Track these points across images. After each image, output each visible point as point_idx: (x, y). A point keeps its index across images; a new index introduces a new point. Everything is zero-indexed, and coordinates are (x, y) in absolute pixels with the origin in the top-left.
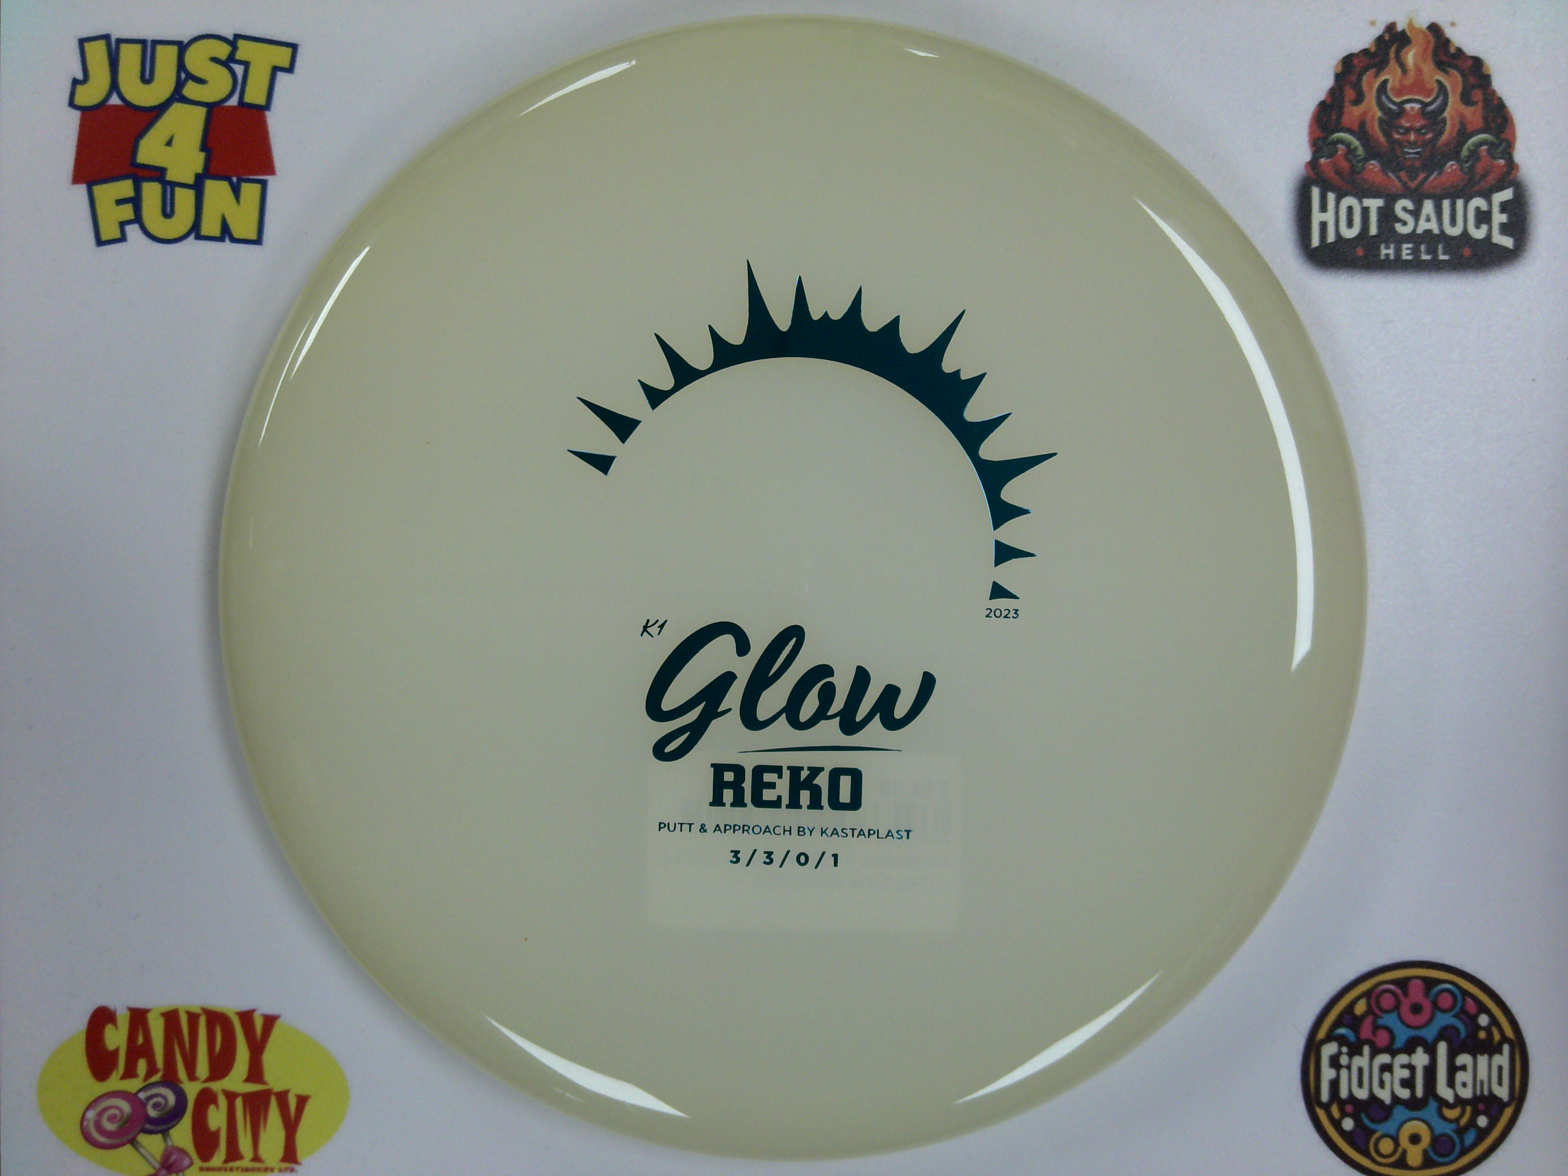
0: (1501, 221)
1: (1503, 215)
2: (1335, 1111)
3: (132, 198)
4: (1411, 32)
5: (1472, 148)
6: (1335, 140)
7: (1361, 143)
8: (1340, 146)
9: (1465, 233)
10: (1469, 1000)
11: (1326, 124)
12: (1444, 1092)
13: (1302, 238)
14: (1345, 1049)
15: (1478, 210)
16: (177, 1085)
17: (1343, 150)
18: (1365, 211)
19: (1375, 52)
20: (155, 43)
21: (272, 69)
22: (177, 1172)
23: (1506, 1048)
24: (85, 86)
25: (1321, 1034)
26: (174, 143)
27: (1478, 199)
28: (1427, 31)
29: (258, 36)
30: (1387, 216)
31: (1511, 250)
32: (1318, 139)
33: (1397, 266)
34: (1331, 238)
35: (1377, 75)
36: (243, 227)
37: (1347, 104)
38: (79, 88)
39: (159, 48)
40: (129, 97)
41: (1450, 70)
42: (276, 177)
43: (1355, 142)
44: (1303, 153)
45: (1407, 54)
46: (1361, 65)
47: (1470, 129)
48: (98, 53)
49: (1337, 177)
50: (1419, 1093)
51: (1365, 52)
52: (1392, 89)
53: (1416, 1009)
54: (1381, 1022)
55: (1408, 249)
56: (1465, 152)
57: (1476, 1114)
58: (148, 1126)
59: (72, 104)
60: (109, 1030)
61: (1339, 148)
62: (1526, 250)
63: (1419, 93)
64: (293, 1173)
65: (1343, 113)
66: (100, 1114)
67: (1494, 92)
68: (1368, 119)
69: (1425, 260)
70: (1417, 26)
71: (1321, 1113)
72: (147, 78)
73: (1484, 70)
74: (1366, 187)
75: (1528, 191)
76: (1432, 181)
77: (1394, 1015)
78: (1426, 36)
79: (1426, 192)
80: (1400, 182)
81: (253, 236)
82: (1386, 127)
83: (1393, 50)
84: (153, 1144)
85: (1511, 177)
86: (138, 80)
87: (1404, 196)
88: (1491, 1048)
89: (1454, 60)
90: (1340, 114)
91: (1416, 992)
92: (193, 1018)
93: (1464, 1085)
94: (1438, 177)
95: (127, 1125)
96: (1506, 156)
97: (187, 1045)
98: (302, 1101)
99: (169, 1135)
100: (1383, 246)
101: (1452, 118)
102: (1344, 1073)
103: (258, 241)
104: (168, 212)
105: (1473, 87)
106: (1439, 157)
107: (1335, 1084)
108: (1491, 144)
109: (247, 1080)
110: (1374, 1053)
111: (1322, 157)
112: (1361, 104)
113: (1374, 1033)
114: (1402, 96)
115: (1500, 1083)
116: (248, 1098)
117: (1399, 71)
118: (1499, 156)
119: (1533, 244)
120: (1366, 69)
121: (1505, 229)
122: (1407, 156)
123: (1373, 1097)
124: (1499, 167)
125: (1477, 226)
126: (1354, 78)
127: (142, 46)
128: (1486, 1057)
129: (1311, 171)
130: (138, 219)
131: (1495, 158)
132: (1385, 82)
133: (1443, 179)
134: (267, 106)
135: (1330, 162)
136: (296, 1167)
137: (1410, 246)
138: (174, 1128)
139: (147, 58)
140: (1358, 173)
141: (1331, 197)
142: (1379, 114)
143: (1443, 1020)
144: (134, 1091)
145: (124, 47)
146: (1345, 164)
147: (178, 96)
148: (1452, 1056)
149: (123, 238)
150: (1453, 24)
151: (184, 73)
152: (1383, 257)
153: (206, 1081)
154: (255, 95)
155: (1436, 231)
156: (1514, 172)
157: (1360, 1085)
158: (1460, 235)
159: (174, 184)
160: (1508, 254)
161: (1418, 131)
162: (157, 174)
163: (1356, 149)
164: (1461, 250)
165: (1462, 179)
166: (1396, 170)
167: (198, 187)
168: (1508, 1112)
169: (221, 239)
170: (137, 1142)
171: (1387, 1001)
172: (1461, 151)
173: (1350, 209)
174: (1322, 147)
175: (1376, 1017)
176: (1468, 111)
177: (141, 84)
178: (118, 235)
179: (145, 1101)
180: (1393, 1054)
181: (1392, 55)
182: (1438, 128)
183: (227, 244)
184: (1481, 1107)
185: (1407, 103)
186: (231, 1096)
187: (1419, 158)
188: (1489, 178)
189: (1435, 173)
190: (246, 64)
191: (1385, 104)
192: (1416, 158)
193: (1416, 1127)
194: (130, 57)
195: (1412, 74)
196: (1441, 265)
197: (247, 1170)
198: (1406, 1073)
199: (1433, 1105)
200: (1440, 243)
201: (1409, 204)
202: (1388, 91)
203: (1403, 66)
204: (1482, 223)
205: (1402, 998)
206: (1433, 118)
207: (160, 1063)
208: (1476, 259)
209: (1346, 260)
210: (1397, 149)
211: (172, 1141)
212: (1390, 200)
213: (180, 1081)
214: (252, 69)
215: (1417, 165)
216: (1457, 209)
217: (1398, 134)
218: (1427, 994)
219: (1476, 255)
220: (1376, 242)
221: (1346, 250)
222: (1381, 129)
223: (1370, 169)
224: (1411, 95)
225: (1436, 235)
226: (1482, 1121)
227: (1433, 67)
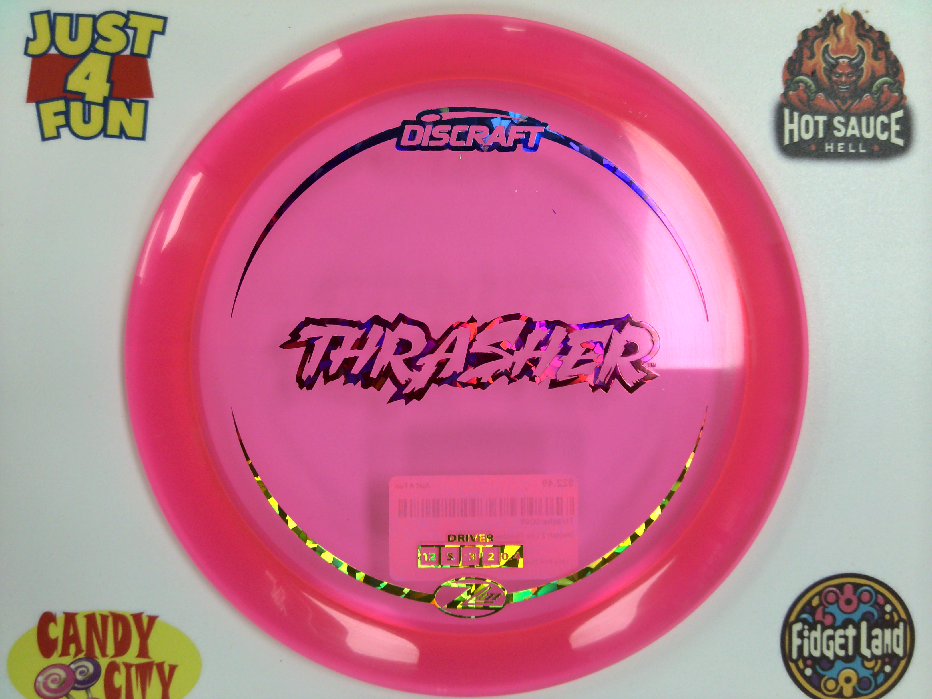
0: (896, 130)
1: (897, 126)
2: (801, 664)
3: (64, 111)
4: (842, 16)
5: (879, 86)
6: (798, 80)
7: (813, 82)
8: (801, 84)
9: (875, 137)
10: (879, 596)
11: (793, 71)
12: (865, 651)
13: (779, 139)
14: (806, 627)
15: (882, 122)
16: (95, 660)
17: (803, 87)
18: (816, 123)
19: (821, 29)
20: (78, 16)
21: (151, 32)
23: (901, 625)
24: (34, 42)
25: (792, 618)
26: (90, 77)
27: (883, 116)
28: (853, 17)
29: (142, 12)
30: (829, 126)
31: (902, 147)
32: (788, 80)
33: (835, 156)
34: (796, 139)
35: (823, 41)
36: (134, 129)
37: (805, 59)
38: (31, 43)
39: (81, 19)
40: (62, 49)
41: (867, 39)
42: (154, 98)
43: (810, 82)
44: (779, 88)
45: (840, 29)
46: (813, 35)
47: (878, 74)
48: (42, 22)
49: (799, 103)
50: (851, 652)
51: (816, 28)
52: (832, 50)
53: (849, 602)
54: (827, 610)
55: (842, 146)
56: (875, 88)
57: (884, 664)
58: (76, 685)
59: (26, 53)
60: (52, 626)
61: (799, 85)
62: (911, 147)
63: (847, 53)
65: (802, 64)
66: (47, 678)
67: (891, 53)
68: (817, 68)
69: (851, 153)
70: (846, 13)
71: (792, 666)
72: (73, 37)
73: (886, 39)
74: (816, 108)
75: (911, 111)
76: (855, 106)
77: (835, 606)
78: (852, 19)
79: (852, 112)
80: (836, 106)
81: (140, 135)
82: (828, 73)
83: (832, 27)
85: (902, 103)
86: (68, 38)
87: (838, 115)
88: (893, 625)
89: (868, 33)
90: (801, 65)
91: (848, 591)
92: (104, 618)
93: (877, 647)
94: (859, 104)
95: (63, 685)
96: (899, 90)
97: (101, 635)
98: (173, 668)
99: (90, 690)
100: (826, 144)
101: (867, 68)
102: (806, 641)
103: (143, 138)
104: (86, 120)
105: (880, 49)
107: (800, 648)
108: (890, 84)
109: (138, 656)
110: (824, 629)
111: (791, 91)
112: (813, 59)
113: (824, 617)
114: (837, 55)
115: (898, 646)
116: (139, 667)
117: (835, 39)
118: (895, 90)
119: (915, 144)
120: (816, 38)
121: (899, 134)
122: (841, 90)
123: (823, 656)
124: (895, 96)
125: (882, 133)
126: (808, 43)
127: (70, 18)
128: (890, 630)
129: (784, 99)
130: (68, 125)
131: (892, 92)
132: (827, 46)
133: (862, 104)
134: (148, 55)
135: (795, 93)
137: (843, 144)
138: (93, 686)
139: (73, 25)
140: (812, 100)
141: (796, 114)
142: (824, 65)
143: (864, 608)
144: (67, 664)
145: (59, 18)
146: (804, 96)
147: (92, 49)
148: (870, 630)
149: (58, 136)
150: (867, 12)
151: (97, 35)
152: (826, 151)
153: (113, 656)
154: (141, 48)
155: (858, 135)
156: (903, 100)
157: (816, 648)
158: (872, 138)
159: (90, 103)
160: (900, 150)
161: (847, 75)
162: (80, 96)
163: (810, 86)
164: (872, 147)
165: (873, 104)
166: (834, 99)
167: (105, 104)
168: (903, 663)
169: (119, 137)
170: (69, 695)
171: (831, 598)
172: (872, 87)
173: (807, 122)
175: (825, 607)
176: (876, 64)
177: (69, 40)
178: (55, 134)
179: (74, 670)
180: (835, 629)
181: (831, 29)
182: (859, 74)
183: (124, 140)
184: (887, 660)
185: (840, 59)
186: (128, 666)
187: (848, 92)
188: (889, 104)
189: (857, 101)
190: (135, 29)
191: (827, 59)
192: (845, 91)
193: (849, 673)
194: (63, 24)
195: (843, 41)
196: (861, 156)
198: (842, 641)
199: (858, 659)
200: (860, 142)
201: (842, 119)
202: (829, 51)
203: (838, 36)
204: (885, 131)
205: (840, 596)
206: (856, 68)
207: (84, 646)
208: (882, 152)
209: (805, 153)
210: (835, 86)
211: (91, 694)
212: (831, 116)
213: (96, 657)
214: (139, 32)
215: (847, 96)
216: (870, 122)
217: (835, 77)
218: (855, 593)
219: (881, 150)
220: (823, 142)
221: (804, 147)
222: (825, 74)
223: (819, 98)
224: (843, 53)
225: (858, 138)
226: (888, 669)
227: (856, 37)
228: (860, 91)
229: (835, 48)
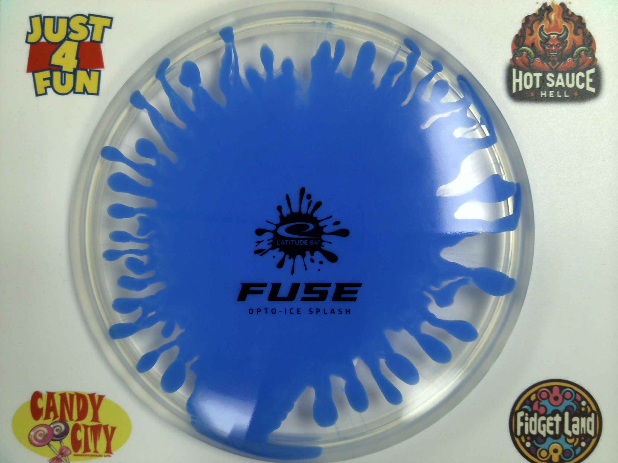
0: (590, 82)
1: (591, 79)
2: (523, 439)
3: (50, 78)
4: (553, 6)
5: (578, 52)
6: (522, 50)
7: (533, 51)
8: (524, 52)
9: (575, 86)
10: (577, 395)
11: (518, 43)
12: (567, 432)
13: (509, 89)
14: (527, 414)
15: (580, 77)
16: (65, 422)
17: (526, 54)
18: (535, 78)
19: (538, 15)
20: (59, 18)
21: (103, 27)
22: (65, 456)
23: (593, 415)
24: (32, 35)
25: (517, 408)
26: (66, 56)
27: (581, 73)
28: (559, 6)
29: (98, 14)
30: (543, 80)
31: (594, 93)
32: (515, 49)
33: (547, 100)
34: (521, 89)
35: (539, 24)
36: (91, 88)
37: (527, 35)
38: (29, 35)
39: (60, 20)
40: (49, 39)
41: (569, 21)
42: (104, 69)
43: (530, 50)
44: (509, 55)
45: (551, 15)
46: (533, 20)
47: (577, 44)
48: (37, 22)
49: (523, 64)
50: (557, 432)
51: (534, 14)
52: (545, 29)
53: (556, 398)
54: (541, 403)
55: (552, 93)
56: (575, 54)
57: (581, 441)
58: (54, 438)
59: (27, 42)
60: (39, 400)
62: (600, 93)
63: (556, 30)
64: (109, 457)
65: (525, 39)
66: (36, 433)
67: (587, 30)
68: (536, 42)
69: (559, 98)
70: (556, 4)
71: (517, 440)
72: (55, 31)
73: (583, 21)
74: (534, 69)
75: (600, 69)
76: (562, 66)
77: (547, 400)
78: (559, 8)
79: (560, 70)
80: (549, 66)
81: (96, 92)
82: (543, 44)
83: (545, 14)
84: (56, 445)
85: (594, 64)
86: (52, 32)
87: (550, 72)
88: (587, 415)
89: (570, 17)
91: (556, 391)
92: (72, 396)
93: (576, 429)
94: (564, 64)
95: (46, 438)
96: (592, 55)
97: (69, 407)
98: (113, 429)
99: (62, 441)
100: (542, 92)
101: (570, 41)
102: (526, 424)
103: (97, 94)
104: (63, 83)
105: (579, 27)
106: (564, 56)
107: (523, 428)
108: (586, 51)
109: (93, 421)
110: (538, 417)
111: (517, 57)
112: (533, 35)
113: (539, 409)
114: (549, 32)
115: (590, 429)
116: (93, 428)
117: (548, 22)
118: (590, 55)
119: (603, 91)
120: (534, 21)
121: (591, 85)
122: (551, 56)
123: (538, 434)
124: (589, 59)
125: (580, 84)
126: (530, 25)
127: (53, 19)
128: (585, 418)
129: (512, 62)
130: (52, 86)
131: (587, 56)
132: (543, 26)
133: (567, 65)
134: (101, 42)
135: (520, 59)
136: (111, 455)
137: (553, 92)
138: (64, 439)
139: (55, 24)
140: (532, 63)
141: (521, 73)
142: (540, 39)
143: (567, 403)
144: (49, 424)
145: (46, 19)
146: (526, 60)
147: (67, 38)
148: (571, 418)
149: (46, 93)
150: (570, 3)
151: (70, 29)
152: (542, 97)
153: (76, 421)
154: (96, 37)
155: (563, 86)
156: (595, 62)
157: (533, 429)
158: (573, 87)
159: (66, 72)
160: (593, 95)
161: (556, 46)
162: (59, 68)
163: (531, 53)
164: (573, 93)
165: (574, 65)
166: (547, 61)
167: (74, 73)
168: (594, 441)
169: (83, 93)
170: (50, 444)
171: (544, 395)
172: (574, 53)
173: (528, 77)
174: (516, 53)
175: (540, 401)
176: (576, 38)
178: (44, 92)
179: (53, 428)
180: (547, 416)
182: (564, 44)
183: (86, 95)
184: (583, 438)
185: (551, 35)
186: (86, 427)
187: (556, 57)
188: (585, 64)
189: (563, 63)
190: (93, 26)
191: (542, 35)
193: (556, 446)
194: (49, 24)
195: (553, 23)
196: (566, 99)
197: (92, 456)
198: (552, 424)
199: (563, 437)
200: (565, 91)
201: (552, 75)
202: (544, 30)
203: (550, 20)
204: (582, 82)
205: (550, 394)
206: (562, 41)
207: (59, 413)
208: (580, 97)
209: (527, 98)
210: (548, 53)
211: (63, 444)
212: (545, 73)
213: (66, 421)
214: (95, 26)
215: (555, 59)
216: (572, 77)
217: (548, 47)
218: (560, 392)
219: (580, 95)
220: (538, 91)
221: (526, 94)
222: (542, 46)
223: (536, 61)
224: (553, 31)
225: (563, 88)
226: (583, 444)
227: (562, 20)
228: (565, 56)
229: (547, 28)
